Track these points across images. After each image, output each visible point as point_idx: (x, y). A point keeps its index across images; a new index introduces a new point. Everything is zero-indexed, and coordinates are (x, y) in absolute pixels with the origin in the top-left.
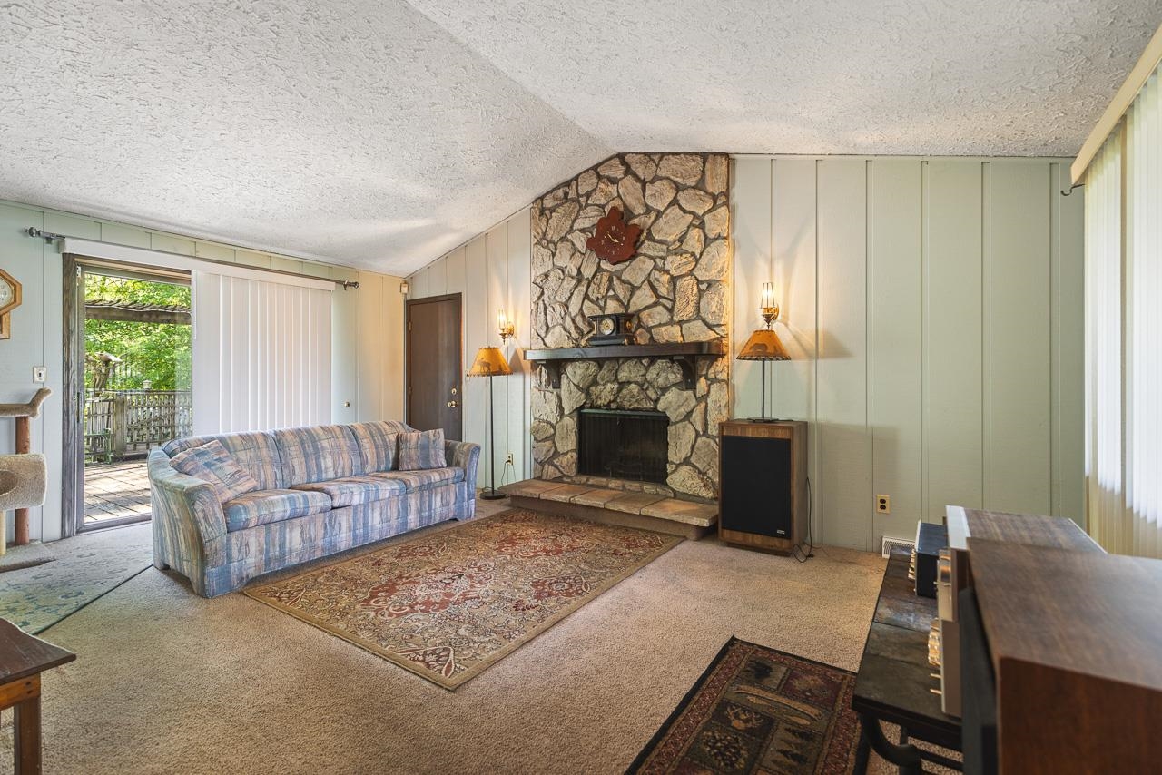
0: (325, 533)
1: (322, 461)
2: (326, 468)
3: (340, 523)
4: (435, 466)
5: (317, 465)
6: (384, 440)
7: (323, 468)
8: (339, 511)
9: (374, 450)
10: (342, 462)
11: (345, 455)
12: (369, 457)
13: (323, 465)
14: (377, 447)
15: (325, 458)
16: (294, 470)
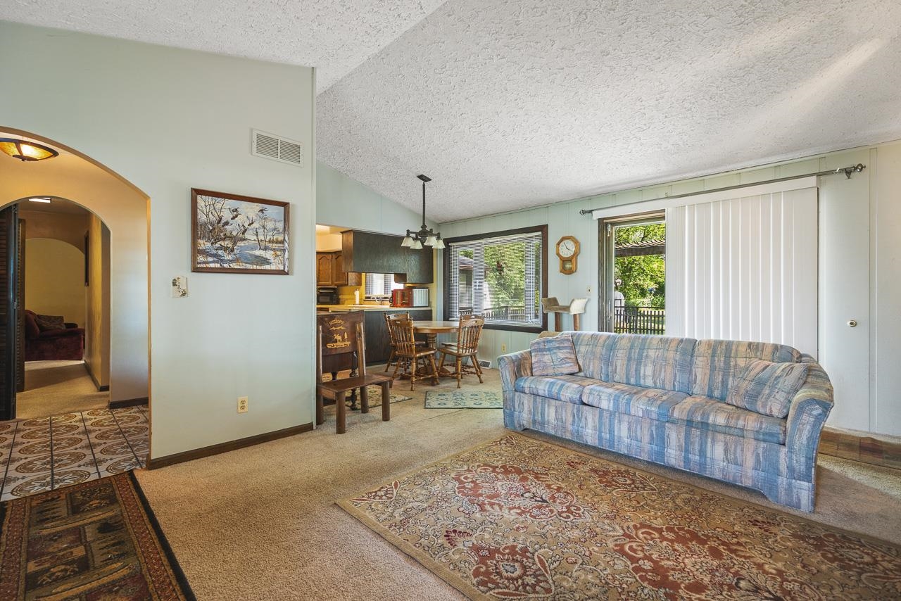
0: (574, 421)
1: (642, 368)
2: (644, 375)
3: (586, 418)
4: (762, 411)
5: (636, 371)
6: (727, 363)
7: (642, 375)
8: (586, 408)
9: (708, 372)
10: (663, 374)
11: (669, 369)
12: (699, 378)
13: (642, 372)
14: (713, 369)
15: (645, 366)
16: (616, 369)
